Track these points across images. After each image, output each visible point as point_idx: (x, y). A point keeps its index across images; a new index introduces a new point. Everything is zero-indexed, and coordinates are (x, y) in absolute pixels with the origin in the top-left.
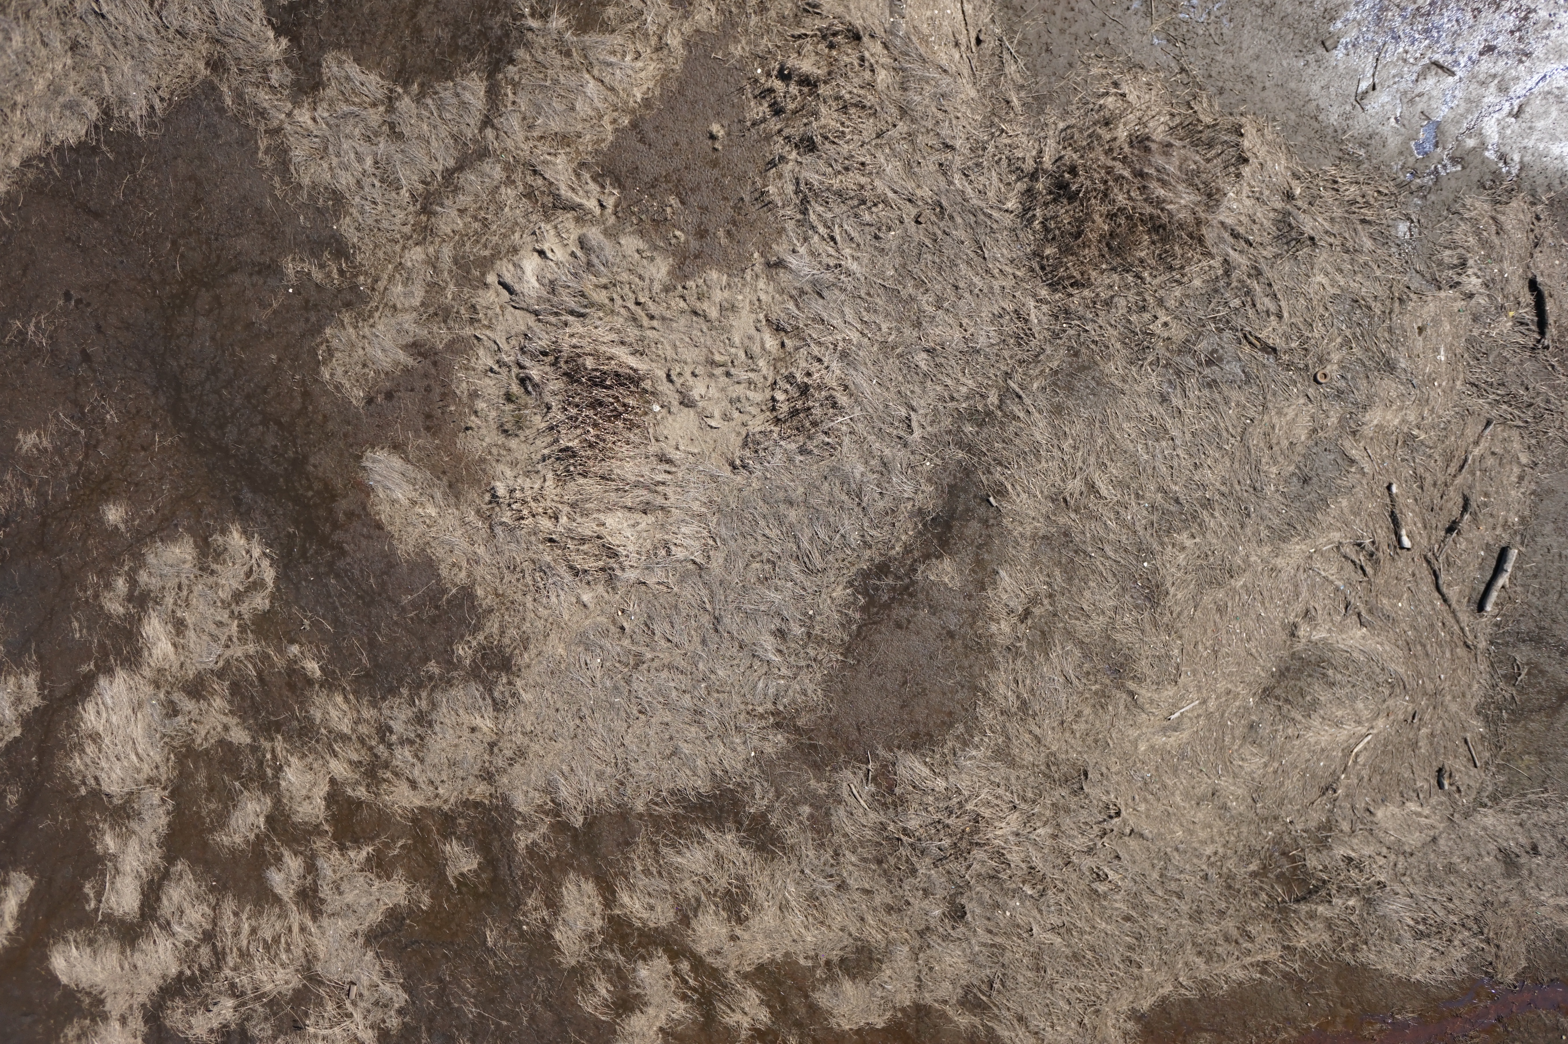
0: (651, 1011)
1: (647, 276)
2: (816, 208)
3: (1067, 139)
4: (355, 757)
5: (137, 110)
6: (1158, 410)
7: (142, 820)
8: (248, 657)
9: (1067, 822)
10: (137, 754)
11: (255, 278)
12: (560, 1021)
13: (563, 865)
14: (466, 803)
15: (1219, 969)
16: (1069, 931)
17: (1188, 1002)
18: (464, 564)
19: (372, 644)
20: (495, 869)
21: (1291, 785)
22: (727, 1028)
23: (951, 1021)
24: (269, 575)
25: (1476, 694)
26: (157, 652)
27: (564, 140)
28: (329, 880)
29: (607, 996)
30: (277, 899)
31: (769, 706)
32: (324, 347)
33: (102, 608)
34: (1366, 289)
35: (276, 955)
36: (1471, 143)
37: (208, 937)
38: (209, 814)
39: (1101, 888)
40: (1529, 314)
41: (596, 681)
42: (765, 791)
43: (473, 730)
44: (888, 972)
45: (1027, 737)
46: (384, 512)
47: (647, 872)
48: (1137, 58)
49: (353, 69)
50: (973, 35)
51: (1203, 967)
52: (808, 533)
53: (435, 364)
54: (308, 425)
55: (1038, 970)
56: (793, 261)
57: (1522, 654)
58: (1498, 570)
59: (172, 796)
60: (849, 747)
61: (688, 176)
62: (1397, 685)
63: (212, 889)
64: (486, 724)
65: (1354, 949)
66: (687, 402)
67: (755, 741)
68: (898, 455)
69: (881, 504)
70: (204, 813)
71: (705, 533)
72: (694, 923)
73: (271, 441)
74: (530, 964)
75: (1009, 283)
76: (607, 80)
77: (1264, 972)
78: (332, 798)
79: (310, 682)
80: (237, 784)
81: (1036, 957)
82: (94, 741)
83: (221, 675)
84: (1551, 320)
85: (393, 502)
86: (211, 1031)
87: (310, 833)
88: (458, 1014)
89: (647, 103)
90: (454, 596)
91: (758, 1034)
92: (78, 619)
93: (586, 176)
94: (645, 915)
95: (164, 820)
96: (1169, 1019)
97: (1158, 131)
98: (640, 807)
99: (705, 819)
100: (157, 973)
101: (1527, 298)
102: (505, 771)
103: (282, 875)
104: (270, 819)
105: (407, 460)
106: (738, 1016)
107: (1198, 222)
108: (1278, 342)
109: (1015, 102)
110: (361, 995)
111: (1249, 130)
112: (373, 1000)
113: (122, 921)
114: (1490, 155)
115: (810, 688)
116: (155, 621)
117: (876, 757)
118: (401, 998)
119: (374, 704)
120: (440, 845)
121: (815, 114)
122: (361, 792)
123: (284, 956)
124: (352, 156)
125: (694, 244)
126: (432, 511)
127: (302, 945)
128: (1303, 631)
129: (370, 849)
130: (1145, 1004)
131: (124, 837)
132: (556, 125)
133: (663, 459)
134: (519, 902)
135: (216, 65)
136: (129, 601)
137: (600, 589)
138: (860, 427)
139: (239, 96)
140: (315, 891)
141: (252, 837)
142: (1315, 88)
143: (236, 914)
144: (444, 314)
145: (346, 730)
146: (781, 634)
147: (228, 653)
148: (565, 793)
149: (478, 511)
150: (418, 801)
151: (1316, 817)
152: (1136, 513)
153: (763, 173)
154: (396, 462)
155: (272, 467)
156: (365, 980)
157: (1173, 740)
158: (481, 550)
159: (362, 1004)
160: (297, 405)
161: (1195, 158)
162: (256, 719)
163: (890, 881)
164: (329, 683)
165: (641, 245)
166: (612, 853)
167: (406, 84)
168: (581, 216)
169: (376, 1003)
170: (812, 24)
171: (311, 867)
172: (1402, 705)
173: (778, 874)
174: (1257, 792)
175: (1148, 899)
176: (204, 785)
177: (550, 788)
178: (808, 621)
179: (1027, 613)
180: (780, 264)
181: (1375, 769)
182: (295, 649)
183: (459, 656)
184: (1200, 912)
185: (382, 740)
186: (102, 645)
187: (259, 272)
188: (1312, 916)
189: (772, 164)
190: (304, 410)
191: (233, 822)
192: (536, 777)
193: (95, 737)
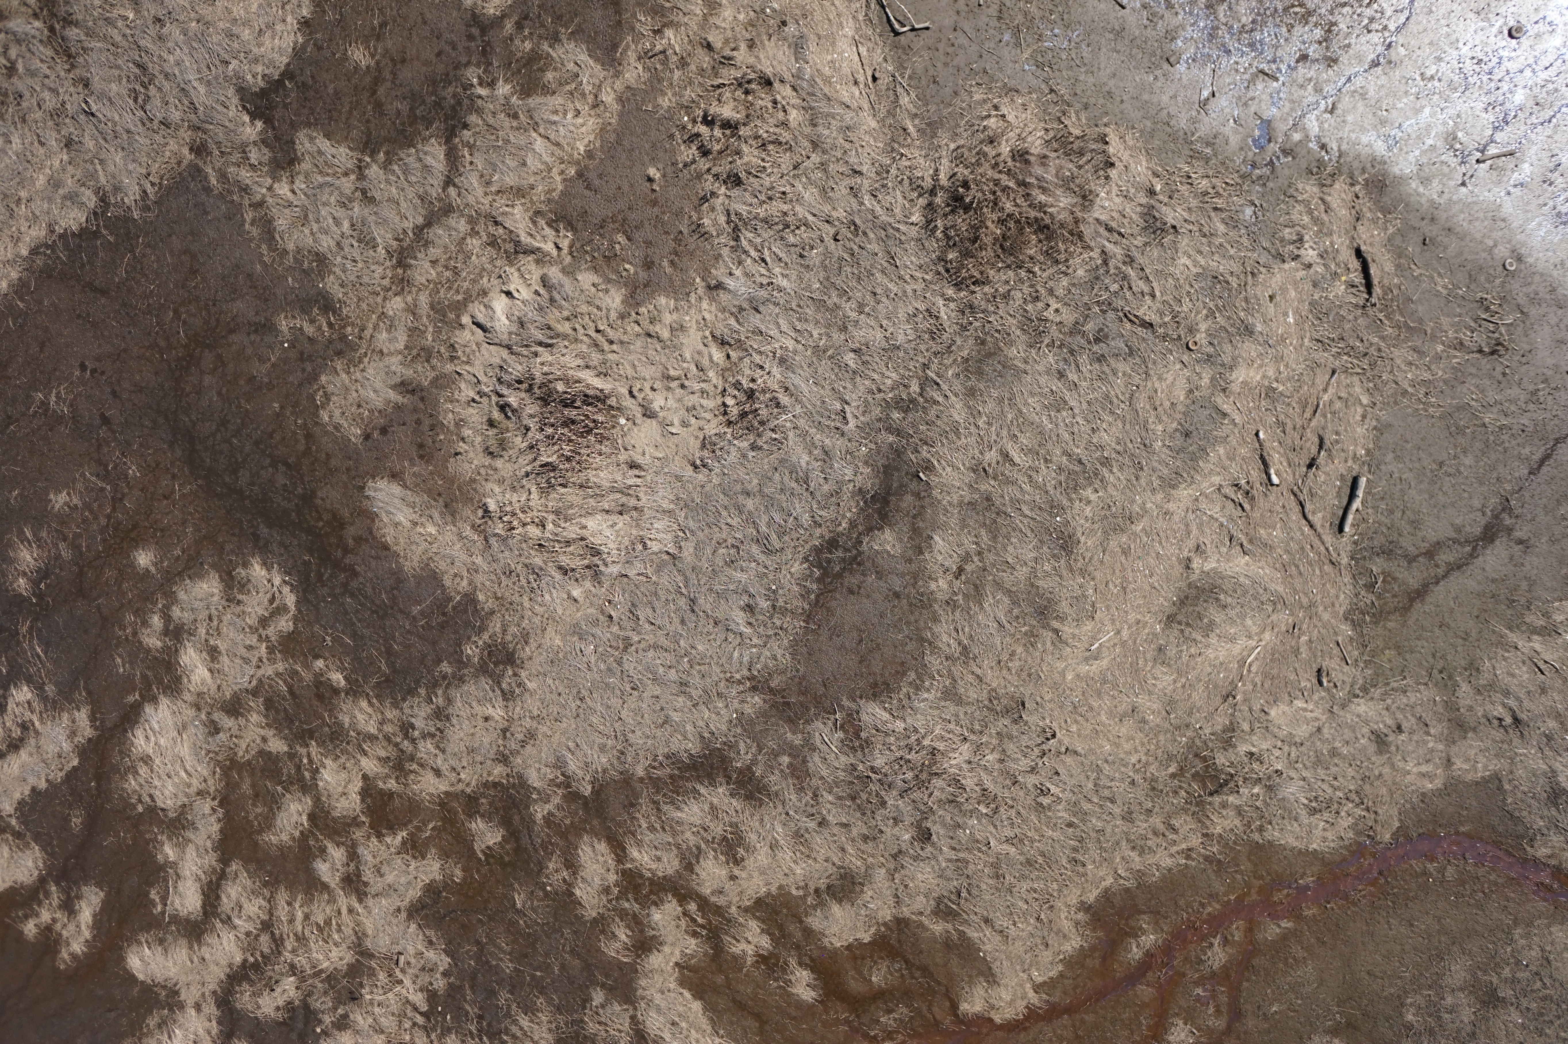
0: (667, 949)
1: (604, 306)
2: (747, 235)
3: (958, 158)
4: (383, 754)
5: (131, 195)
6: (1056, 385)
7: (196, 829)
8: (278, 674)
9: (1011, 747)
10: (186, 771)
11: (252, 337)
12: (587, 967)
13: (578, 830)
14: (486, 785)
15: (1151, 859)
16: (1021, 841)
17: (1127, 890)
18: (465, 574)
19: (389, 653)
20: (517, 840)
21: (1198, 696)
22: (735, 958)
23: (927, 930)
24: (290, 599)
25: (1343, 603)
26: (195, 678)
27: (519, 192)
28: (371, 865)
29: (626, 940)
30: (325, 887)
31: (745, 672)
32: (321, 393)
33: (140, 643)
34: (1223, 267)
35: (329, 936)
36: (1297, 137)
37: (267, 926)
38: (256, 818)
39: (1045, 801)
40: (1357, 277)
41: (592, 665)
42: (749, 747)
43: (486, 719)
44: (870, 893)
45: (970, 678)
46: (389, 535)
47: (652, 828)
48: (1012, 83)
49: (324, 144)
50: (869, 74)
51: (1137, 859)
52: (765, 518)
53: (422, 399)
54: (313, 464)
55: (998, 877)
56: (730, 283)
57: (1377, 566)
58: (1352, 496)
59: (221, 805)
60: (818, 701)
61: (632, 216)
62: (1278, 602)
63: (265, 884)
64: (497, 712)
65: (1261, 829)
66: (649, 414)
67: (736, 704)
68: (837, 444)
69: (826, 487)
70: (251, 818)
71: (676, 527)
72: (697, 869)
73: (281, 480)
74: (556, 920)
75: (919, 286)
76: (552, 137)
77: (1188, 857)
78: (365, 793)
79: (336, 691)
80: (279, 788)
81: (995, 866)
82: (146, 763)
83: (255, 693)
84: (1375, 281)
85: (397, 524)
86: (278, 1008)
87: (349, 825)
88: (497, 970)
89: (589, 154)
90: (459, 603)
91: (762, 959)
92: (120, 656)
93: (542, 222)
94: (654, 866)
95: (216, 827)
96: (1113, 907)
97: (1036, 145)
98: (640, 772)
99: (698, 777)
100: (224, 963)
101: (1355, 264)
102: (518, 752)
103: (327, 865)
104: (312, 817)
105: (405, 487)
106: (743, 946)
107: (1077, 222)
108: (1152, 317)
109: (911, 129)
110: (409, 963)
111: (1113, 138)
112: (419, 966)
113: (187, 920)
114: (1313, 145)
115: (779, 653)
116: (191, 651)
117: (841, 707)
118: (444, 962)
119: (396, 705)
120: (467, 824)
121: (738, 153)
122: (392, 784)
123: (336, 936)
124: (331, 221)
125: (643, 275)
126: (432, 530)
127: (352, 925)
128: (1196, 564)
129: (404, 834)
130: (1091, 897)
131: (181, 846)
132: (510, 180)
133: (633, 465)
134: (541, 867)
135: (199, 149)
136: (166, 635)
137: (588, 584)
138: (801, 423)
139: (223, 176)
140: (359, 876)
141: (297, 834)
142: (1165, 98)
143: (289, 904)
144: (427, 354)
145: (373, 731)
146: (749, 608)
147: (260, 672)
148: (573, 766)
149: (473, 526)
150: (443, 786)
151: (1221, 721)
152: (1046, 476)
153: (697, 208)
154: (396, 489)
155: (284, 504)
156: (411, 950)
157: (1094, 668)
158: (479, 560)
159: (411, 971)
160: (301, 447)
161: (1069, 167)
162: (291, 729)
163: (864, 814)
164: (354, 691)
165: (596, 279)
166: (620, 815)
167: (373, 154)
168: (541, 258)
169: (423, 969)
170: (728, 75)
171: (353, 855)
172: (1283, 618)
173: (766, 818)
174: (1170, 705)
175: (1086, 806)
176: (250, 792)
177: (559, 764)
178: (772, 595)
179: (961, 570)
180: (719, 286)
181: (1266, 675)
182: (320, 664)
183: (468, 656)
184: (1131, 813)
185: (406, 736)
186: (144, 677)
187: (256, 331)
188: (1224, 805)
189: (704, 199)
190: (307, 452)
191: (279, 822)
192: (546, 755)
193: (146, 760)
